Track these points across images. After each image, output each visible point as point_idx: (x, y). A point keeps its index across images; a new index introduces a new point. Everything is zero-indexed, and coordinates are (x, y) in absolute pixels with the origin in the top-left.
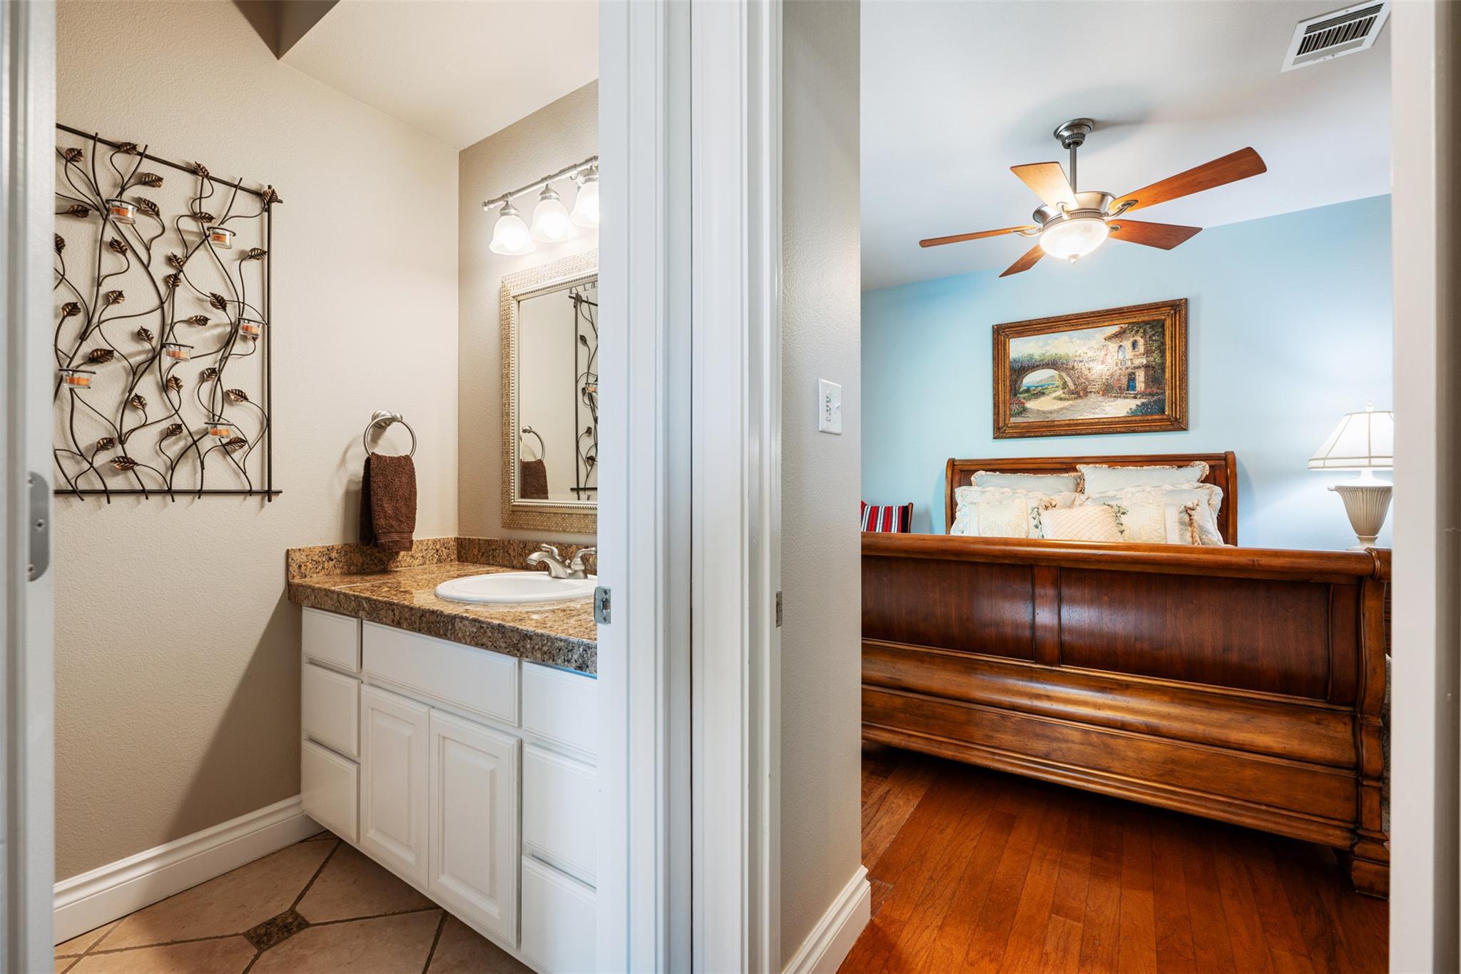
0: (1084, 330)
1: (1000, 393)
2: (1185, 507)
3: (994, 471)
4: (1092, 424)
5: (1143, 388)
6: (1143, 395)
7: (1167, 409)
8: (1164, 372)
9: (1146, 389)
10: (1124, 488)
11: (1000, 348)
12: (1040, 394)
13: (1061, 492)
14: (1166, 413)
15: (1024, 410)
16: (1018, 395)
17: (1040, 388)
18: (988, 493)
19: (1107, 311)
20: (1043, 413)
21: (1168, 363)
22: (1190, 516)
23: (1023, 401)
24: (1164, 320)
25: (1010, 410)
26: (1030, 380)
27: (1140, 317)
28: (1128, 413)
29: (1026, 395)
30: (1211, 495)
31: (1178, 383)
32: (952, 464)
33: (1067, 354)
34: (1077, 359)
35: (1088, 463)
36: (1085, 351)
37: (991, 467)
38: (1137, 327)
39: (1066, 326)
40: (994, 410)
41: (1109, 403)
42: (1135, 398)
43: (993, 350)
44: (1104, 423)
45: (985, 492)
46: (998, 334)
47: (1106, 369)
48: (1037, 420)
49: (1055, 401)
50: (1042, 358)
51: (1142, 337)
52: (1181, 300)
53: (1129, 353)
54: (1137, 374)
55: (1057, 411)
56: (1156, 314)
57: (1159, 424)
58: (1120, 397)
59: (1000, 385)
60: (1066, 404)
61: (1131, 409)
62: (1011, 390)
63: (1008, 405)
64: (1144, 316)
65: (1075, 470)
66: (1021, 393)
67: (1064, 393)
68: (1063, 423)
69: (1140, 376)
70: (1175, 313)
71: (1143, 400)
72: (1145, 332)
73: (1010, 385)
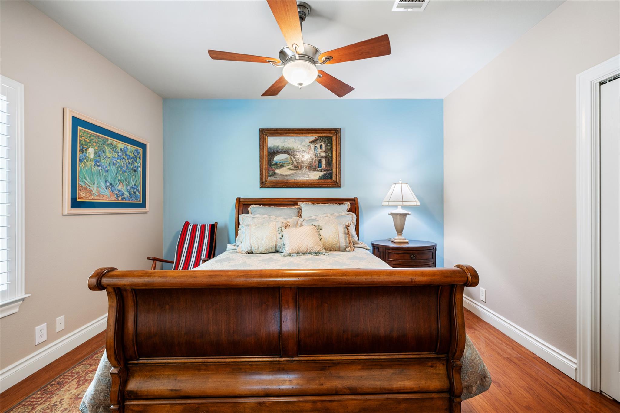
0: (301, 137)
1: (263, 164)
2: (346, 225)
3: (260, 204)
4: (304, 183)
5: (324, 167)
6: (324, 170)
7: (333, 177)
8: (332, 160)
9: (325, 168)
10: (319, 215)
11: (263, 141)
12: (282, 166)
13: (292, 217)
14: (333, 179)
15: (274, 174)
16: (272, 166)
17: (282, 163)
18: (256, 218)
19: (310, 129)
20: (283, 176)
21: (334, 157)
22: (348, 229)
23: (274, 169)
24: (332, 137)
25: (268, 173)
26: (278, 158)
27: (323, 134)
28: (318, 178)
29: (275, 166)
30: (352, 218)
31: (337, 166)
32: (239, 200)
33: (294, 148)
34: (298, 150)
35: (303, 202)
36: (301, 147)
37: (259, 203)
38: (321, 138)
39: (293, 134)
40: (260, 173)
41: (311, 173)
42: (321, 171)
43: (260, 142)
44: (309, 183)
45: (255, 217)
46: (262, 133)
47: (310, 157)
48: (280, 179)
49: (288, 170)
50: (283, 148)
51: (324, 144)
52: (338, 129)
53: (319, 150)
54: (322, 160)
55: (290, 175)
56: (329, 134)
57: (330, 184)
58: (315, 170)
59: (263, 160)
60: (293, 172)
61: (320, 176)
62: (268, 163)
63: (267, 171)
64: (325, 134)
65: (297, 205)
66: (273, 165)
67: (292, 166)
68: (292, 181)
69: (323, 161)
70: (336, 134)
71: (325, 173)
72: (325, 141)
73: (268, 161)
